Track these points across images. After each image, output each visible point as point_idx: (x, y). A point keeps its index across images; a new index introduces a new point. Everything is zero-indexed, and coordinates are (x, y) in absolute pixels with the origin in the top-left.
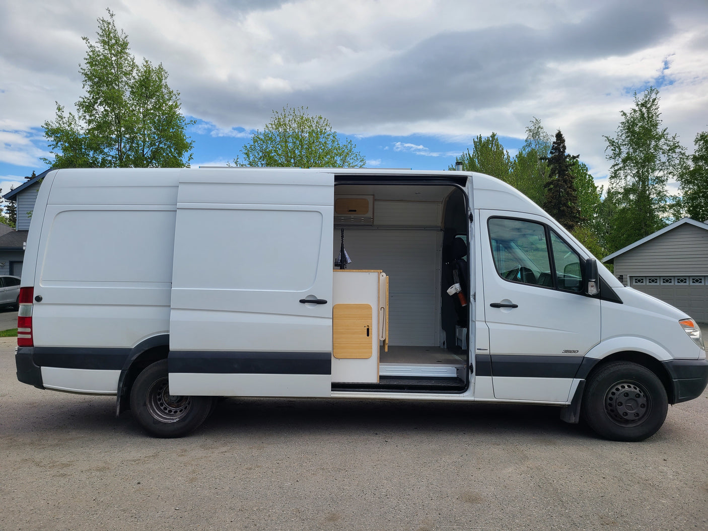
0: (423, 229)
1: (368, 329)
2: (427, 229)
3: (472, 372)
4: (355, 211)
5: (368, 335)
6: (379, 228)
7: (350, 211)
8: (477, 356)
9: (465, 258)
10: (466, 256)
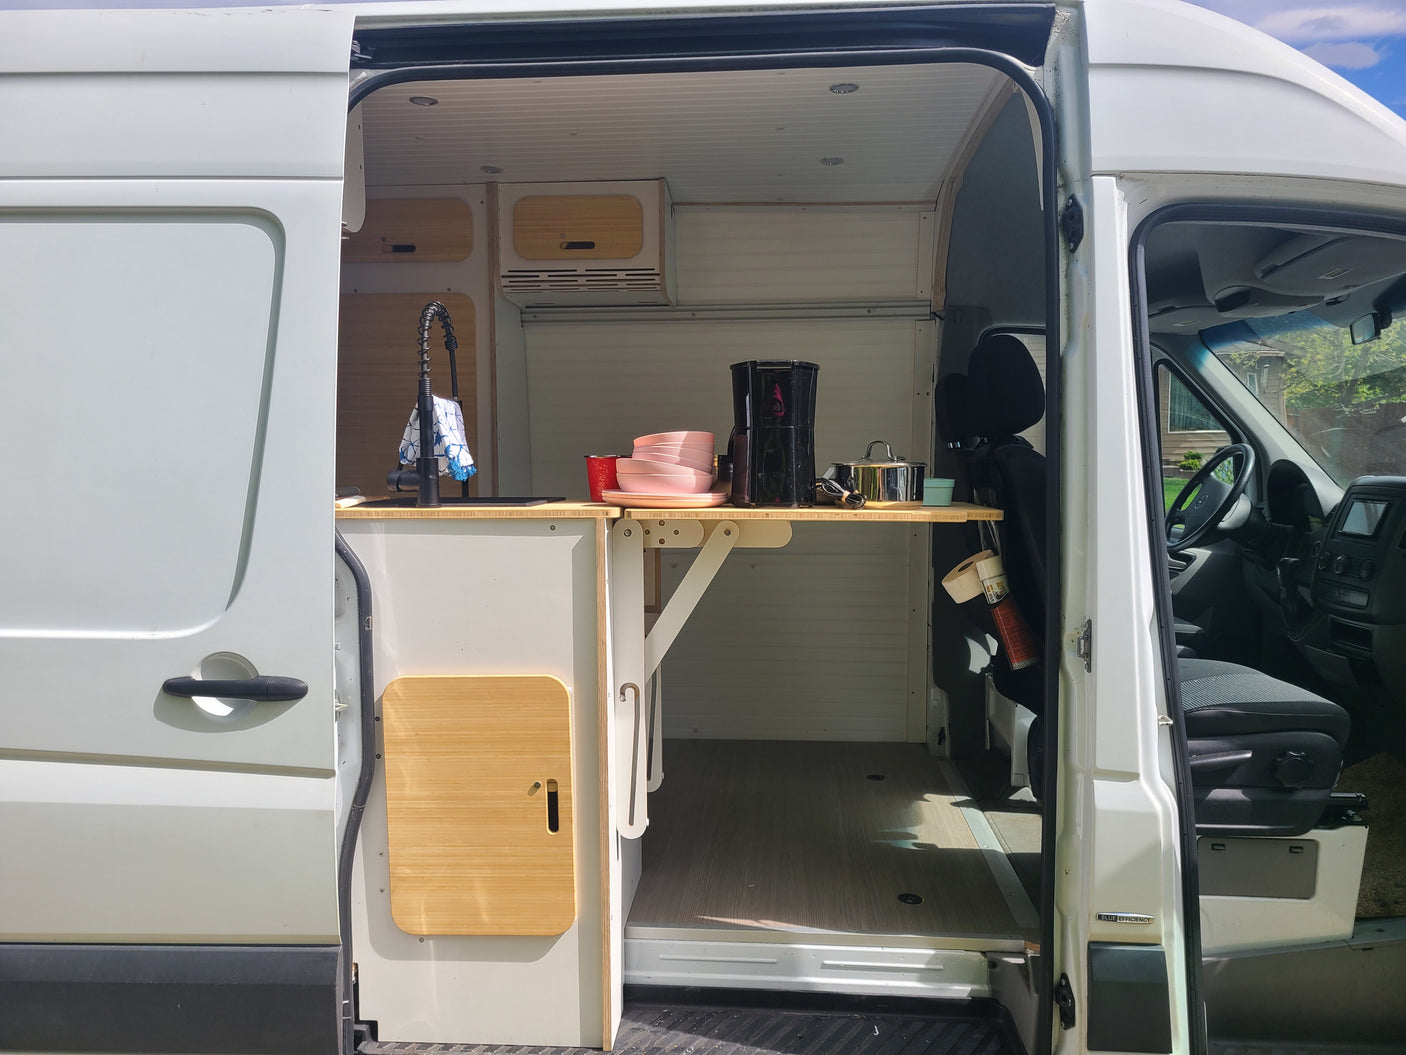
0: (865, 312)
1: (553, 798)
2: (878, 311)
3: (1068, 1020)
4: (590, 245)
5: (554, 825)
6: (699, 315)
7: (572, 246)
8: (1095, 949)
9: (1034, 435)
10: (1042, 423)
